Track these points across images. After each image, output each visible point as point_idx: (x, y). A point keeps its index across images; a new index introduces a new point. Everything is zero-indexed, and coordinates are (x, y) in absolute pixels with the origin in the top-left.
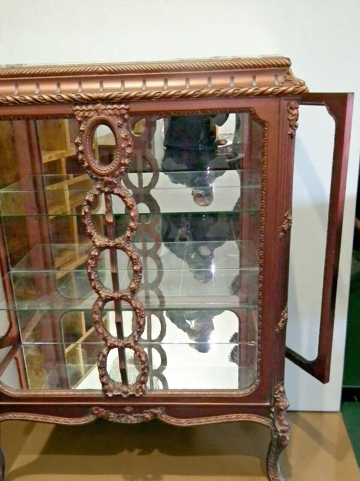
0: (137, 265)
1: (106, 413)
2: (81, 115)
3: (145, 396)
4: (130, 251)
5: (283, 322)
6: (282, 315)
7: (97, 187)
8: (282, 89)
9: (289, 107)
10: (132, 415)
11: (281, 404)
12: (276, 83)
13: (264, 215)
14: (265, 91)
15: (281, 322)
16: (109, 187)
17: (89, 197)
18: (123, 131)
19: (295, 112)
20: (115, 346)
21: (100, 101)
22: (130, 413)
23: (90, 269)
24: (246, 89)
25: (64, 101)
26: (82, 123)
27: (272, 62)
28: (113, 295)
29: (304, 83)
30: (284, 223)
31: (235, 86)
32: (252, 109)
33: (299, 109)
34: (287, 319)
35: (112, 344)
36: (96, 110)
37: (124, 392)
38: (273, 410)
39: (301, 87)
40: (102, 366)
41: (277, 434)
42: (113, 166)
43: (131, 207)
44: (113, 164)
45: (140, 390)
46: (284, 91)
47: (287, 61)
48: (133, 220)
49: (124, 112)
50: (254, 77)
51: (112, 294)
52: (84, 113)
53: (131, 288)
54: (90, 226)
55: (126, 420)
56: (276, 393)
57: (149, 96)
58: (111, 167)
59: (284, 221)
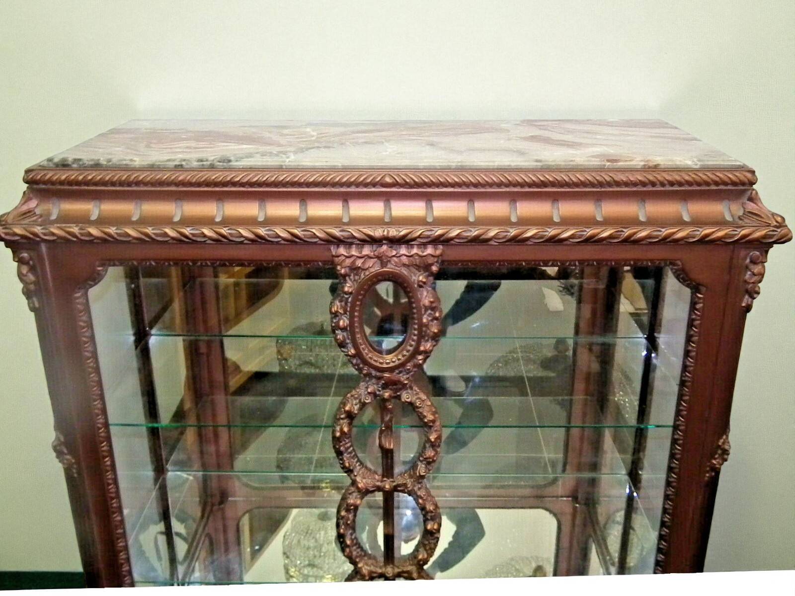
0: (433, 519)
2: (349, 265)
4: (421, 498)
7: (368, 389)
8: (743, 232)
9: (748, 261)
12: (728, 218)
13: (681, 442)
14: (708, 235)
16: (391, 389)
17: (352, 405)
18: (425, 293)
19: (757, 269)
21: (388, 242)
23: (343, 527)
24: (673, 229)
25: (318, 240)
26: (347, 278)
27: (721, 176)
28: (383, 570)
29: (784, 221)
30: (716, 456)
31: (651, 221)
32: (678, 263)
33: (765, 264)
36: (379, 257)
39: (779, 230)
42: (404, 356)
43: (431, 424)
44: (402, 350)
46: (745, 236)
47: (749, 175)
48: (432, 447)
49: (430, 260)
50: (685, 203)
51: (381, 568)
52: (354, 262)
53: (418, 560)
54: (350, 453)
57: (483, 237)
58: (400, 357)
59: (716, 453)
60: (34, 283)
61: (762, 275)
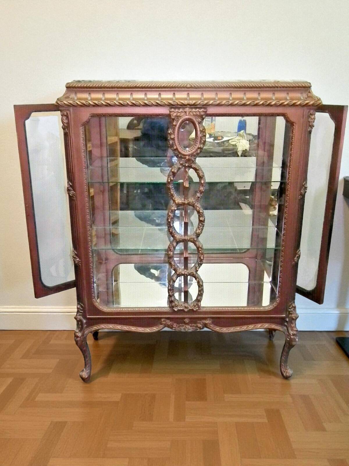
0: (202, 217)
1: (171, 324)
2: (175, 115)
3: (199, 311)
4: (198, 207)
5: (297, 257)
6: (297, 252)
7: (181, 163)
8: (307, 102)
9: (309, 113)
10: (189, 325)
11: (293, 315)
12: (302, 98)
14: (296, 103)
15: (296, 257)
16: (188, 163)
17: (175, 169)
18: (201, 126)
19: (313, 117)
20: (182, 275)
21: (189, 106)
22: (187, 324)
24: (284, 101)
25: (165, 105)
26: (175, 120)
27: (300, 84)
29: (320, 99)
31: (276, 99)
32: (286, 114)
34: (300, 256)
35: (181, 273)
36: (185, 112)
37: (186, 307)
38: (287, 320)
39: (318, 101)
40: (172, 289)
41: (289, 337)
45: (197, 306)
46: (307, 104)
47: (309, 84)
48: (203, 186)
49: (202, 113)
50: (288, 94)
51: (183, 237)
52: (177, 114)
53: (197, 233)
54: (173, 190)
55: (184, 329)
56: (290, 308)
57: (221, 104)
58: (192, 149)
59: (302, 188)
60: (67, 123)
61: (315, 119)
